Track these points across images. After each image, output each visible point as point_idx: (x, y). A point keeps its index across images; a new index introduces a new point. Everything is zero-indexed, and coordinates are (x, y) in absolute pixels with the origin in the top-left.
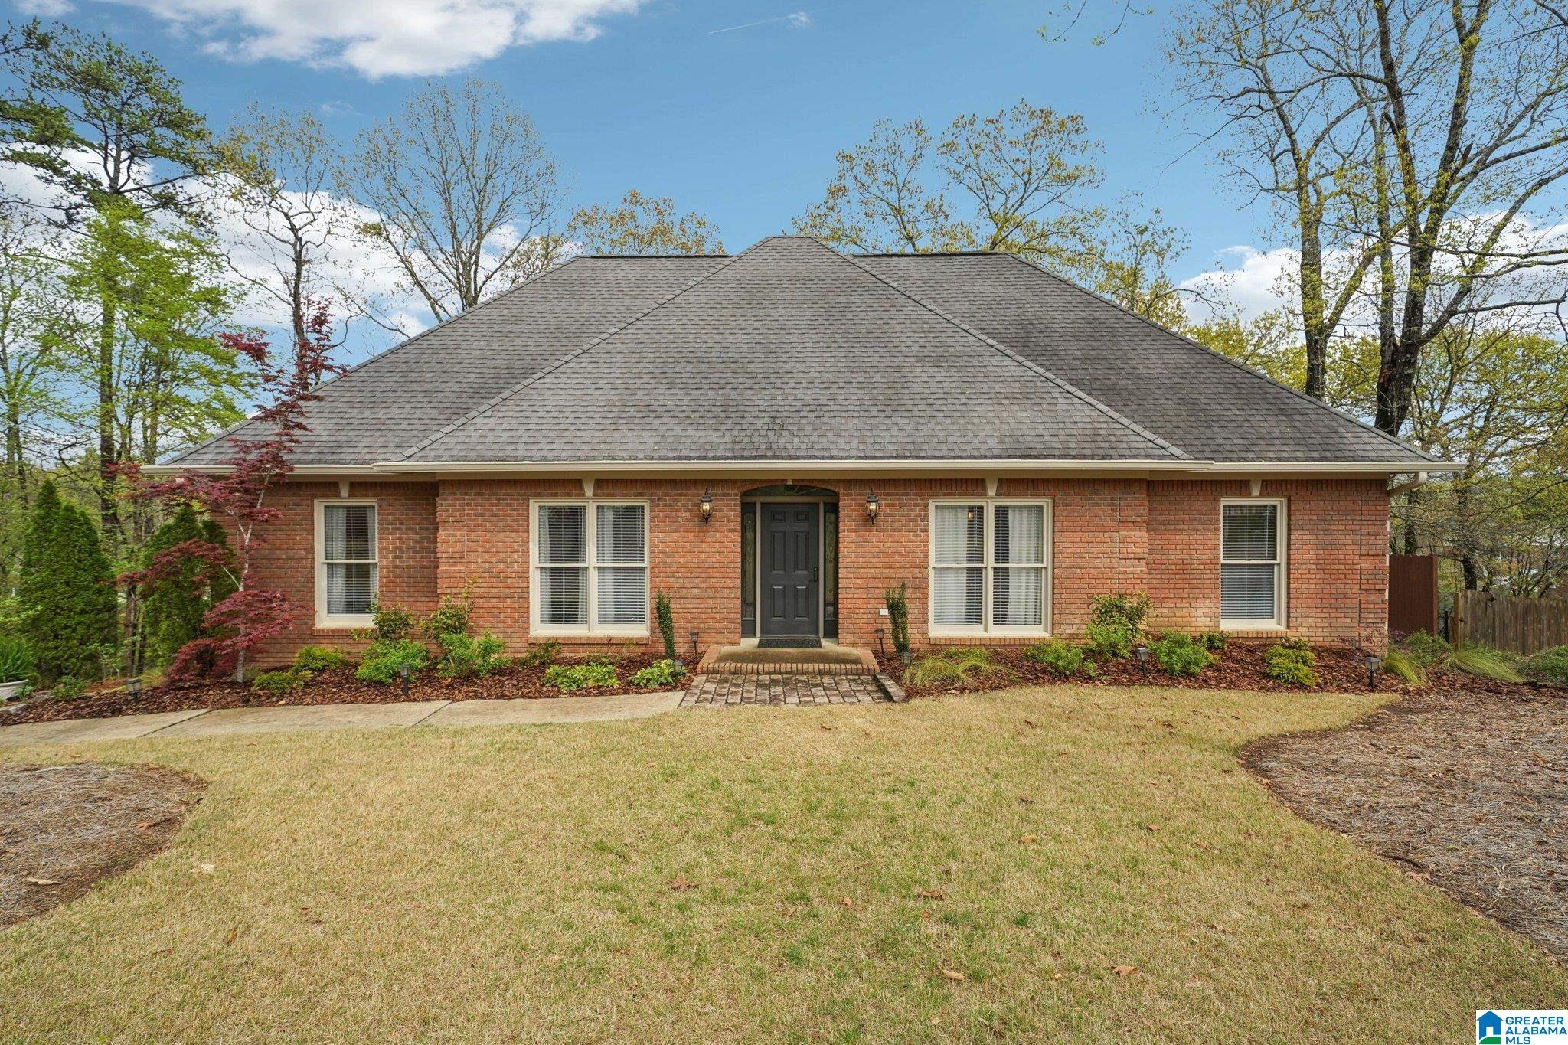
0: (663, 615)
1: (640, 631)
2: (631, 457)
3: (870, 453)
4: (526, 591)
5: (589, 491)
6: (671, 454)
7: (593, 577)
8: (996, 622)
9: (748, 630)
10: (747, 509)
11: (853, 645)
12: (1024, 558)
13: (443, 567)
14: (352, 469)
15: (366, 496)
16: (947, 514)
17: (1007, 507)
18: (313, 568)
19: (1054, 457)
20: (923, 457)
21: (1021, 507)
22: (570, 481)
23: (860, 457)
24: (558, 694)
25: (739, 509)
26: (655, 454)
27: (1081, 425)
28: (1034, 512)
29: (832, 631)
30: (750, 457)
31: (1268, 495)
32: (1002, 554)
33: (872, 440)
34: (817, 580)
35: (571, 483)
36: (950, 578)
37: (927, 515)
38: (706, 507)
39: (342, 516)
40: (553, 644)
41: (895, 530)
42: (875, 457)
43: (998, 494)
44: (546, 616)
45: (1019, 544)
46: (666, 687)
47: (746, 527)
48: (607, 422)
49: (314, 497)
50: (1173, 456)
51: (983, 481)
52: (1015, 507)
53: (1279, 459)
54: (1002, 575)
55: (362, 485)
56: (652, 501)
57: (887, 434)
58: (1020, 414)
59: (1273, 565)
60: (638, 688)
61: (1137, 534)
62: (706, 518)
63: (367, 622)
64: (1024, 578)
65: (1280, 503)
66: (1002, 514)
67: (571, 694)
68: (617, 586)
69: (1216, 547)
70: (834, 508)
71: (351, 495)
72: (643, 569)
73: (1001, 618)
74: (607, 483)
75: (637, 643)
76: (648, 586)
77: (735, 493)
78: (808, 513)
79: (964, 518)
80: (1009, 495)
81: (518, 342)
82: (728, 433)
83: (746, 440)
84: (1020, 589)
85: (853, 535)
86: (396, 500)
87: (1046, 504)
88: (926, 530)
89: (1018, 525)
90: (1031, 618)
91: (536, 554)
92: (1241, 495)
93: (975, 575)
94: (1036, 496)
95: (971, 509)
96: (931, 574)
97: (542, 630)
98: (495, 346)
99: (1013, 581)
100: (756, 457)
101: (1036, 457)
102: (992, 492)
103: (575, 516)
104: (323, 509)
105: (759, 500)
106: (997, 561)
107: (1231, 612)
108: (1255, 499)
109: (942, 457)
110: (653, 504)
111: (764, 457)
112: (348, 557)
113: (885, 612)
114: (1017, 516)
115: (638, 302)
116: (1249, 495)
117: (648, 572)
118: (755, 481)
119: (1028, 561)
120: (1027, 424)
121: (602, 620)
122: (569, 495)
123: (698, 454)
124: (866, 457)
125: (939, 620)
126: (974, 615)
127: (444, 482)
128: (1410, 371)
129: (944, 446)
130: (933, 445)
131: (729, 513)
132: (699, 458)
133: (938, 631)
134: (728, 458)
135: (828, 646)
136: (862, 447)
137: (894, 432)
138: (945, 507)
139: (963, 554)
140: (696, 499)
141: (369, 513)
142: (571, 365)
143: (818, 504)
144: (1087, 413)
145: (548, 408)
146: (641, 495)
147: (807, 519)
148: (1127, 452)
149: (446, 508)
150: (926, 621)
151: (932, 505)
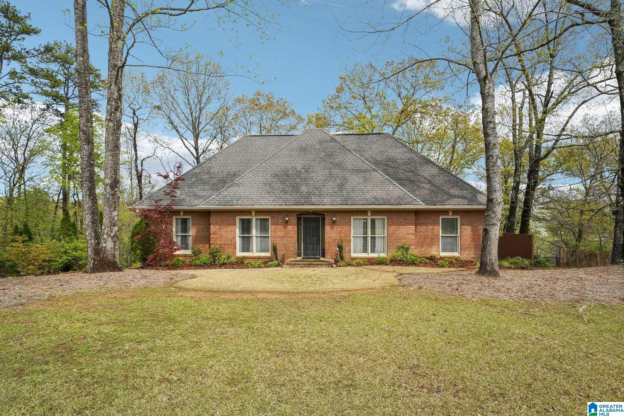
0: (275, 249)
1: (268, 254)
2: (266, 205)
3: (333, 203)
4: (235, 243)
5: (253, 214)
6: (277, 204)
7: (254, 238)
8: (371, 252)
9: (299, 255)
10: (299, 219)
11: (329, 258)
12: (380, 234)
13: (212, 236)
14: (186, 208)
15: (188, 215)
16: (357, 221)
17: (375, 219)
18: (172, 236)
19: (386, 204)
20: (348, 205)
21: (379, 219)
22: (248, 211)
23: (330, 205)
24: (248, 268)
25: (296, 219)
26: (272, 204)
27: (396, 195)
28: (383, 220)
29: (323, 256)
30: (299, 205)
31: (454, 215)
32: (373, 232)
33: (334, 199)
34: (319, 240)
35: (248, 212)
36: (358, 239)
37: (350, 221)
38: (287, 219)
39: (180, 220)
40: (244, 258)
41: (341, 225)
42: (334, 205)
43: (371, 215)
44: (241, 251)
45: (378, 231)
46: (276, 266)
47: (299, 225)
48: (259, 194)
49: (173, 215)
50: (420, 204)
51: (367, 211)
52: (377, 219)
53: (455, 205)
54: (373, 239)
55: (186, 212)
56: (271, 217)
57: (339, 198)
58: (378, 191)
59: (457, 236)
60: (269, 267)
61: (412, 227)
62: (287, 222)
63: (189, 252)
64: (380, 240)
65: (458, 217)
66: (373, 221)
67: (252, 268)
68: (261, 242)
69: (439, 230)
70: (324, 219)
71: (184, 215)
72: (268, 237)
73: (373, 251)
74: (259, 212)
75: (268, 258)
76: (270, 241)
77: (295, 215)
78: (317, 220)
79: (362, 222)
80: (374, 215)
81: (229, 167)
82: (293, 198)
83: (298, 200)
84: (378, 243)
85: (329, 227)
86: (197, 216)
87: (385, 218)
88: (350, 225)
89: (378, 224)
90: (382, 251)
91: (238, 232)
92: (446, 215)
93: (365, 238)
94: (382, 215)
95: (364, 219)
96: (352, 239)
97: (239, 254)
98: (222, 168)
99: (377, 241)
100: (301, 205)
101: (381, 205)
102: (369, 214)
103: (249, 221)
104: (175, 219)
105: (302, 217)
106: (371, 234)
107: (444, 250)
108: (450, 216)
109: (354, 205)
110: (272, 218)
111: (303, 205)
112: (182, 233)
113: (338, 249)
114: (378, 222)
115: (265, 152)
116: (448, 215)
117: (270, 237)
118: (301, 211)
119: (381, 235)
120: (380, 193)
121: (257, 251)
122: (247, 215)
123: (284, 204)
124: (332, 205)
125: (354, 252)
126: (365, 250)
127: (212, 212)
128: (537, 169)
129: (355, 201)
130: (352, 201)
131: (294, 220)
132: (285, 205)
133: (353, 255)
134: (293, 205)
135: (321, 259)
136: (332, 201)
137: (341, 197)
138: (356, 219)
139: (362, 233)
140: (284, 216)
141: (188, 220)
142: (247, 176)
143: (320, 218)
144: (398, 191)
145: (241, 190)
146: (268, 215)
147: (317, 222)
148: (407, 203)
149: (213, 219)
150: (350, 252)
151: (352, 218)
